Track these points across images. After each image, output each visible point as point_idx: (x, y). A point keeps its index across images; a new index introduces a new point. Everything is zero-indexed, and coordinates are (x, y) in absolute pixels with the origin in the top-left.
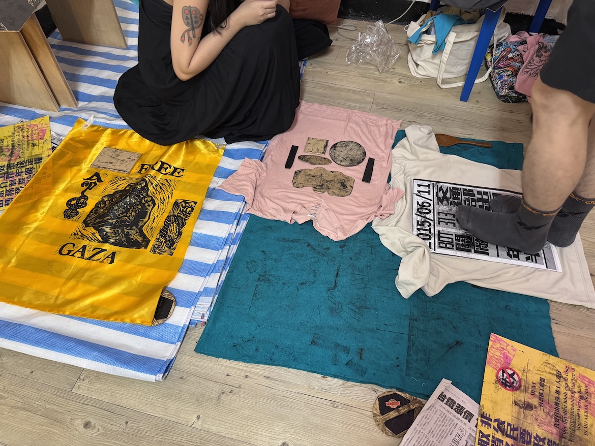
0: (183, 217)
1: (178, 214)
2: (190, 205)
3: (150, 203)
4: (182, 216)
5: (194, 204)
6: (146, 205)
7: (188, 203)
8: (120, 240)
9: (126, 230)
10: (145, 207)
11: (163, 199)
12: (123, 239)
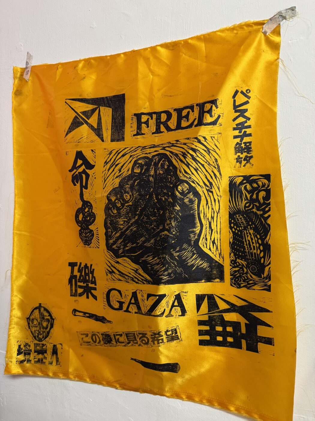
0: (259, 213)
1: (245, 207)
2: (260, 183)
3: (191, 196)
4: (254, 210)
5: (266, 181)
6: (186, 200)
7: (255, 181)
8: (175, 272)
9: (176, 254)
10: (187, 206)
11: (208, 184)
12: (179, 270)
